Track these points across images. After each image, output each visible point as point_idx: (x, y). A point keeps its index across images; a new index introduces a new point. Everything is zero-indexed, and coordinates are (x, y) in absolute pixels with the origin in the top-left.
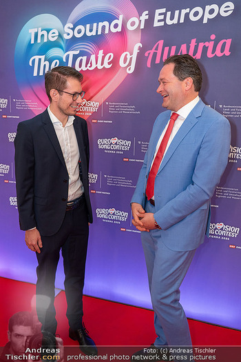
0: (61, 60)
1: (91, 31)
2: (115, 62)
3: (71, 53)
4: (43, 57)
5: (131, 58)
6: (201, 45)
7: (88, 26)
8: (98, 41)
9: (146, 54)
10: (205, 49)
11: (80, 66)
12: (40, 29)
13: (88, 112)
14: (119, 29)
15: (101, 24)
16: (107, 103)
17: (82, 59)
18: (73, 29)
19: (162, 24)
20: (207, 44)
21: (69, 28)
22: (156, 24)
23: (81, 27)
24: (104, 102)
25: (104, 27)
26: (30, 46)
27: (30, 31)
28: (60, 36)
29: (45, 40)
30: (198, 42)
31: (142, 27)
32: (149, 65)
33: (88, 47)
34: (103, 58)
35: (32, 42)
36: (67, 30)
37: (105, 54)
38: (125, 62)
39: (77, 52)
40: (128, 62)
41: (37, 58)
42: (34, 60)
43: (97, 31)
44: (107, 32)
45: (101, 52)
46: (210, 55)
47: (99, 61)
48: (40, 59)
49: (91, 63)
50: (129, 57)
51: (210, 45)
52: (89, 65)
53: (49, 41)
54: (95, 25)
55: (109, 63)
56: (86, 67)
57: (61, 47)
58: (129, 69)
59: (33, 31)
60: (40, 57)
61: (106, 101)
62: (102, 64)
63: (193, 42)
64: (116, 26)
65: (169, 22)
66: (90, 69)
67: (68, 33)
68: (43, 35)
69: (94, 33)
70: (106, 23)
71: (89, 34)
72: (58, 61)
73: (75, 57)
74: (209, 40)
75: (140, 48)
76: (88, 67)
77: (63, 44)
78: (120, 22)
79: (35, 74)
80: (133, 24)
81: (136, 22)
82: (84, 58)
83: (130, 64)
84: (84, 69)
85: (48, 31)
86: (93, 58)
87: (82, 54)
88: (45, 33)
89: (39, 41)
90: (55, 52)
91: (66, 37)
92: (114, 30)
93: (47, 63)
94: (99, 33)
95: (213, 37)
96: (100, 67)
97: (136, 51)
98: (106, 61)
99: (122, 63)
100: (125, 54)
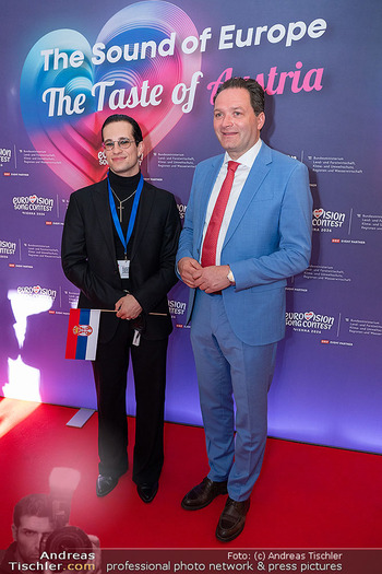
0: (88, 94)
1: (131, 53)
2: (165, 98)
3: (103, 85)
4: (62, 90)
5: (188, 93)
6: (283, 76)
7: (127, 47)
8: (141, 68)
9: (209, 87)
10: (289, 81)
11: (116, 102)
12: (57, 51)
14: (171, 52)
15: (145, 45)
16: (155, 154)
17: (118, 93)
18: (105, 51)
19: (230, 45)
20: (291, 74)
21: (99, 49)
22: (222, 46)
23: (116, 48)
24: (151, 153)
25: (149, 49)
26: (42, 74)
27: (43, 53)
28: (87, 60)
29: (65, 66)
30: (279, 72)
31: (203, 49)
33: (128, 77)
34: (149, 91)
35: (46, 69)
36: (96, 52)
37: (151, 86)
38: (179, 97)
39: (112, 84)
40: (184, 97)
41: (53, 91)
42: (49, 95)
43: (139, 54)
44: (153, 55)
45: (145, 83)
46: (295, 89)
47: (143, 96)
48: (58, 94)
49: (131, 99)
50: (185, 90)
51: (296, 76)
52: (129, 101)
53: (70, 69)
54: (137, 45)
55: (157, 99)
56: (125, 103)
57: (87, 76)
58: (186, 108)
59: (46, 54)
60: (58, 90)
61: (154, 150)
62: (147, 100)
63: (273, 71)
64: (166, 47)
65: (240, 44)
66: (130, 107)
67: (98, 56)
68: (61, 60)
69: (135, 57)
70: (152, 44)
71: (128, 58)
72: (84, 96)
73: (109, 90)
74: (295, 69)
75: (200, 79)
76: (127, 105)
77: (91, 72)
78: (171, 43)
79: (51, 114)
80: (190, 45)
81: (194, 42)
82: (122, 92)
83: (186, 100)
84: (122, 107)
85: (69, 53)
86: (134, 91)
87: (118, 85)
88: (64, 56)
89: (56, 67)
90: (79, 83)
91: (95, 62)
92: (163, 54)
93: (68, 99)
94: (143, 57)
95: (299, 65)
96: (144, 104)
97: (194, 83)
98: (153, 95)
99: (175, 100)
100: (179, 86)
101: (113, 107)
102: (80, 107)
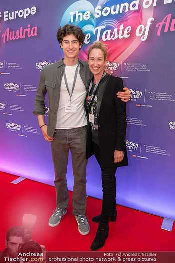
0: (92, 33)
1: (115, 10)
2: (132, 33)
3: (100, 28)
5: (145, 30)
7: (113, 7)
8: (120, 18)
9: (157, 26)
11: (106, 37)
12: (77, 12)
13: (111, 71)
14: (137, 7)
15: (122, 5)
16: (125, 64)
17: (108, 32)
18: (102, 10)
19: (171, 1)
21: (99, 9)
22: (166, 2)
23: (108, 8)
24: (123, 63)
25: (125, 7)
27: (71, 13)
28: (92, 16)
29: (81, 19)
31: (155, 4)
32: (159, 34)
33: (112, 23)
34: (124, 30)
35: (72, 21)
36: (97, 11)
37: (125, 27)
38: (140, 32)
39: (104, 27)
40: (143, 32)
44: (127, 10)
45: (122, 26)
47: (121, 32)
49: (114, 35)
50: (143, 28)
52: (113, 36)
53: (84, 20)
54: (118, 5)
55: (128, 34)
56: (111, 37)
57: (92, 24)
58: (143, 38)
61: (125, 62)
62: (123, 35)
64: (134, 5)
66: (114, 39)
67: (98, 13)
68: (79, 16)
69: (117, 12)
70: (127, 4)
71: (113, 13)
72: (90, 34)
73: (103, 31)
75: (152, 21)
76: (112, 38)
77: (94, 21)
78: (137, 2)
80: (147, 3)
81: (150, 1)
82: (110, 31)
83: (144, 34)
84: (109, 38)
85: (83, 13)
86: (116, 30)
87: (108, 28)
88: (81, 14)
89: (77, 20)
90: (88, 28)
91: (96, 16)
92: (133, 9)
94: (121, 11)
96: (121, 37)
97: (149, 23)
98: (126, 32)
99: (138, 34)
100: (140, 26)
101: (104, 39)
102: (88, 40)
